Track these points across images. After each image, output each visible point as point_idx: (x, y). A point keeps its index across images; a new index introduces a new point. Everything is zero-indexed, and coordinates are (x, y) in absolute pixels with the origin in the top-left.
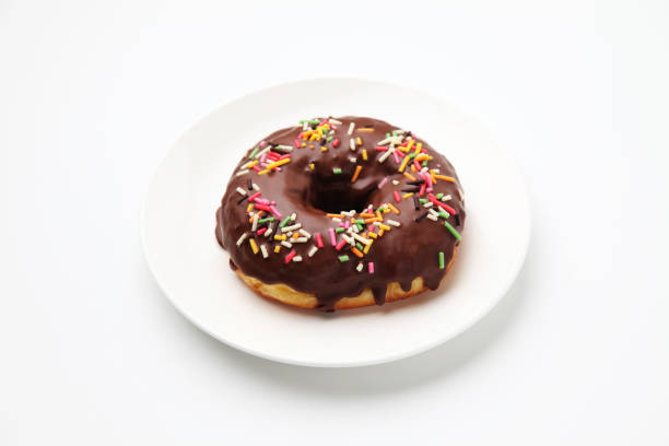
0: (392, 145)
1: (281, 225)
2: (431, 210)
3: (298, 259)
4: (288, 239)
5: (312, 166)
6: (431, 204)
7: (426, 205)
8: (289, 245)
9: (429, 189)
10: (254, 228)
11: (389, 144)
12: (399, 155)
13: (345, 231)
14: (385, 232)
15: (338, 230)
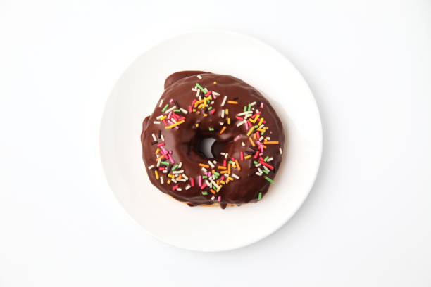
0: (246, 118)
1: (173, 169)
2: (259, 169)
3: (180, 189)
4: (175, 178)
5: (197, 125)
6: (260, 165)
7: (256, 166)
8: (175, 182)
9: (261, 154)
10: (158, 165)
11: (244, 116)
12: (249, 125)
13: (208, 179)
14: (230, 181)
15: (204, 177)
